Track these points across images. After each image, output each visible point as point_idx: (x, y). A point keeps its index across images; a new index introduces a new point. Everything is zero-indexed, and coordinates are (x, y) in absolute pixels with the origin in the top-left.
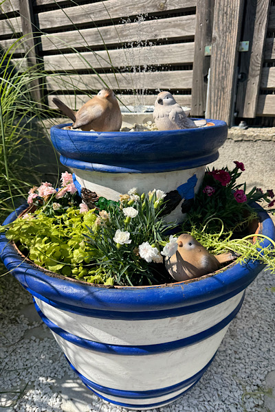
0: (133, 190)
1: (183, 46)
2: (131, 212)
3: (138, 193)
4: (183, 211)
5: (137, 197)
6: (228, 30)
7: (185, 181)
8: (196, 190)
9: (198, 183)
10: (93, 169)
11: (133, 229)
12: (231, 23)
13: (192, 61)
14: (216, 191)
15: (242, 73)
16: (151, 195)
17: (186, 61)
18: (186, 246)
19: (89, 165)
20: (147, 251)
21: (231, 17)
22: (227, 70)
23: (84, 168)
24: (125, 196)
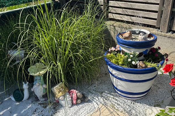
0: (133, 52)
1: (156, 6)
2: (132, 56)
3: (134, 52)
4: (144, 57)
5: (133, 53)
6: (169, 5)
7: (145, 51)
8: (148, 52)
9: (148, 51)
10: (125, 47)
11: (132, 59)
12: (169, 4)
13: (158, 10)
14: (152, 53)
15: (173, 17)
16: (136, 53)
17: (156, 10)
18: (141, 63)
19: (124, 46)
20: (133, 63)
21: (169, 2)
22: (167, 16)
23: (123, 46)
24: (131, 53)
